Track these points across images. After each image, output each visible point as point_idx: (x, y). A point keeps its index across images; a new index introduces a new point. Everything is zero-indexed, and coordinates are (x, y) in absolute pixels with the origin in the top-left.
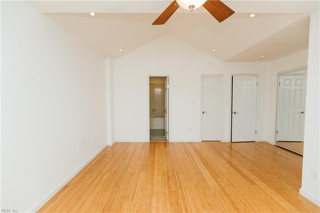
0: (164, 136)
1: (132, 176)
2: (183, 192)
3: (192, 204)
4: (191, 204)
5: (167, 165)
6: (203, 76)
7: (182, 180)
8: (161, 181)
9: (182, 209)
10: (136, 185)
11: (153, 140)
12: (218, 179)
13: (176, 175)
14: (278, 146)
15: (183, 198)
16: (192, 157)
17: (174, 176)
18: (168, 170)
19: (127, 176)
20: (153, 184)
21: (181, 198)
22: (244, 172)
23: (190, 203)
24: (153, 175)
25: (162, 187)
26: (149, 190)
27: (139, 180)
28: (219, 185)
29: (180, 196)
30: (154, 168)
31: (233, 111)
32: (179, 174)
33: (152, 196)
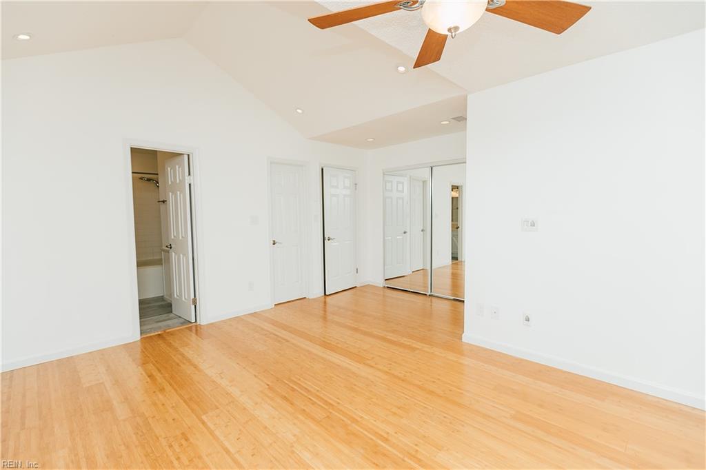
0: (171, 315)
1: (187, 440)
2: (341, 411)
3: (375, 421)
4: (374, 423)
5: (255, 376)
6: (271, 163)
7: (318, 391)
8: (277, 413)
9: (372, 439)
10: (228, 452)
11: (149, 332)
12: (369, 362)
13: (295, 387)
14: (388, 287)
15: (355, 421)
16: (288, 341)
17: (293, 390)
18: (268, 385)
19: (171, 446)
20: (266, 428)
21: (349, 422)
22: (388, 337)
23: (372, 421)
24: (245, 409)
25: (294, 424)
26: (271, 444)
27: (222, 438)
28: (379, 370)
29: (345, 419)
30: (227, 393)
31: (325, 236)
32: (299, 382)
33: (293, 452)
